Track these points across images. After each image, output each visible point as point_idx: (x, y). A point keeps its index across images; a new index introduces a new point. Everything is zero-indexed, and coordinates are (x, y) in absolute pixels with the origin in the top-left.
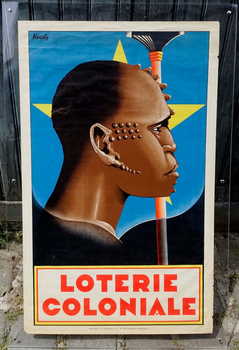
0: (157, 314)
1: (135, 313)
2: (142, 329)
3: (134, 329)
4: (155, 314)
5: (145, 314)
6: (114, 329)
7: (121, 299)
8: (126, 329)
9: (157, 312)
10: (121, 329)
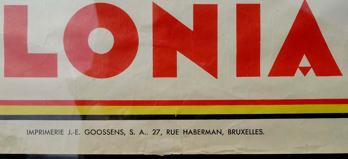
0: (305, 71)
1: (212, 70)
2: (245, 132)
3: (208, 132)
4: (298, 71)
5: (256, 73)
6: (127, 131)
7: (157, 10)
8: (176, 132)
9: (305, 62)
10: (156, 132)
